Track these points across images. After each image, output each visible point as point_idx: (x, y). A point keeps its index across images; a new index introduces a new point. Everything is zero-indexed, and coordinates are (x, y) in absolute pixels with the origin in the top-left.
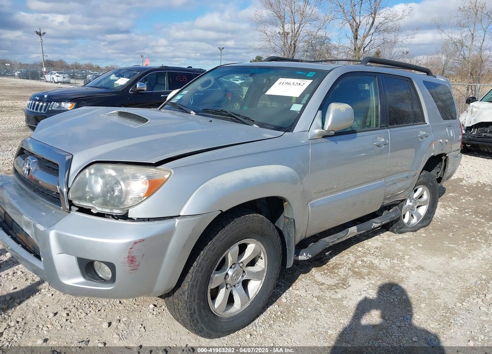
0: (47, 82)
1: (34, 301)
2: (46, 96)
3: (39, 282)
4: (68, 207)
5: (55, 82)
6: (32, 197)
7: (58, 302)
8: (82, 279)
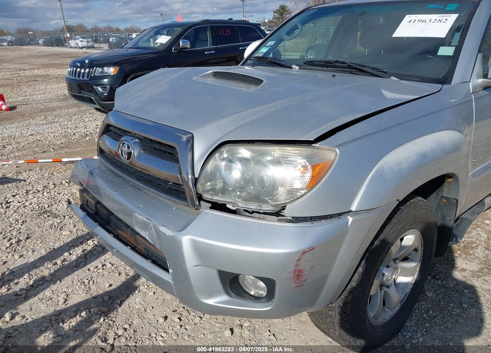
0: (71, 47)
1: (134, 301)
2: (87, 61)
3: (134, 276)
4: (197, 203)
5: (80, 48)
6: (134, 186)
7: (163, 302)
8: (225, 297)
